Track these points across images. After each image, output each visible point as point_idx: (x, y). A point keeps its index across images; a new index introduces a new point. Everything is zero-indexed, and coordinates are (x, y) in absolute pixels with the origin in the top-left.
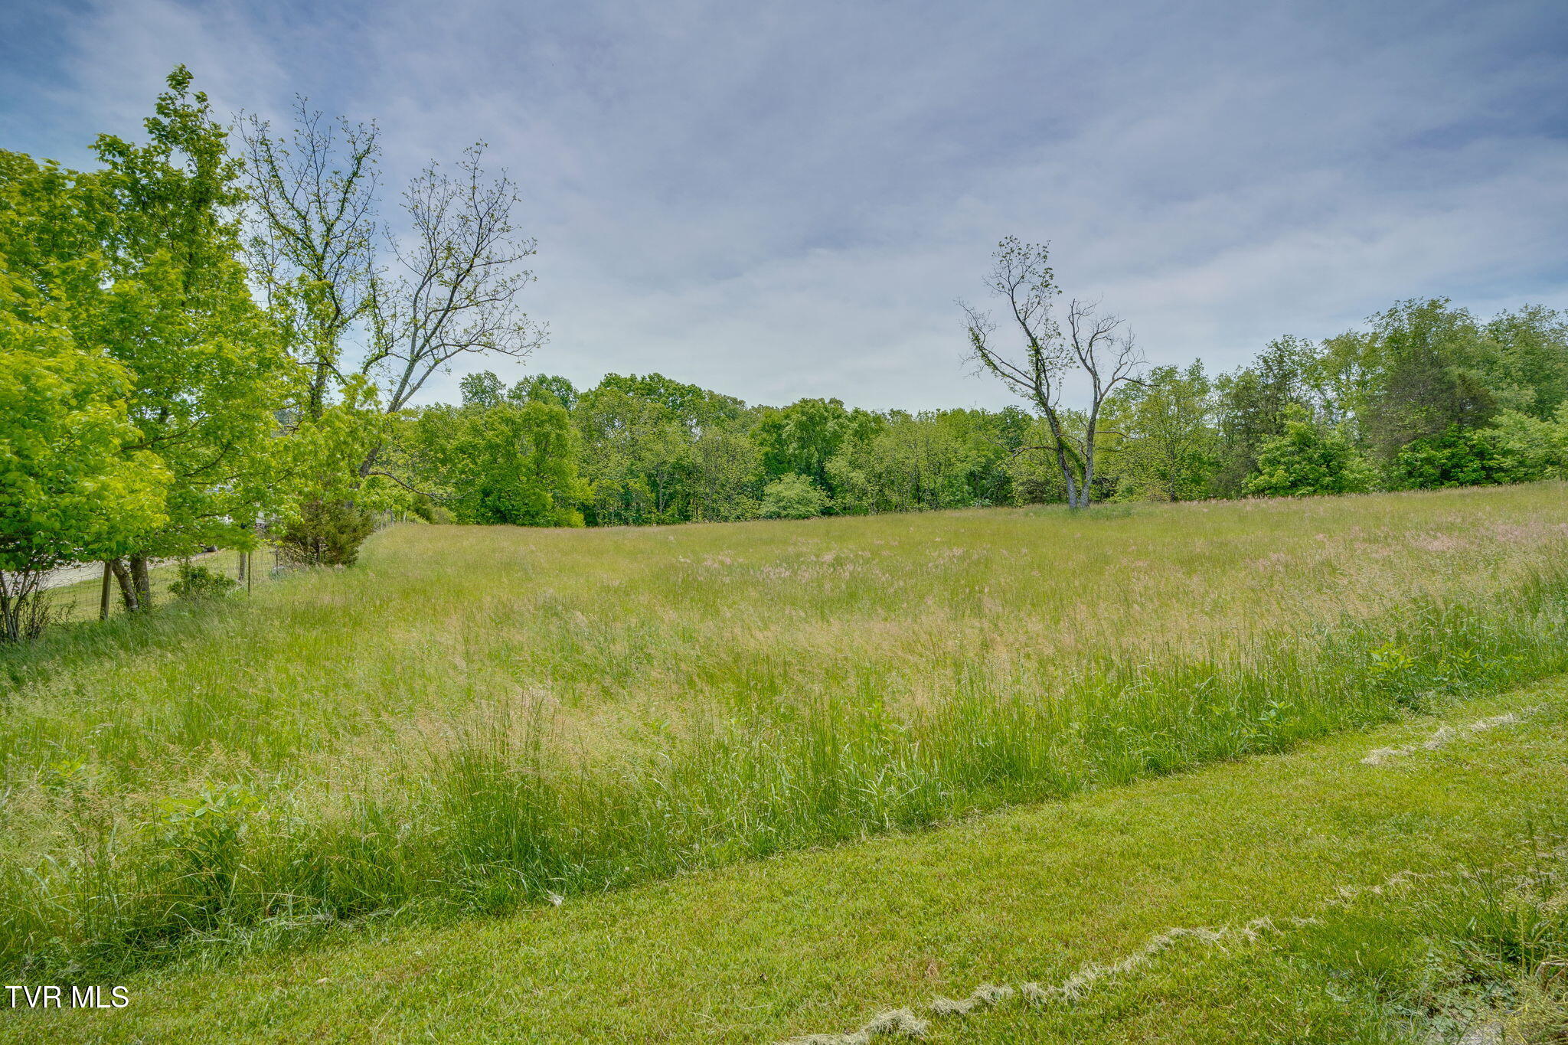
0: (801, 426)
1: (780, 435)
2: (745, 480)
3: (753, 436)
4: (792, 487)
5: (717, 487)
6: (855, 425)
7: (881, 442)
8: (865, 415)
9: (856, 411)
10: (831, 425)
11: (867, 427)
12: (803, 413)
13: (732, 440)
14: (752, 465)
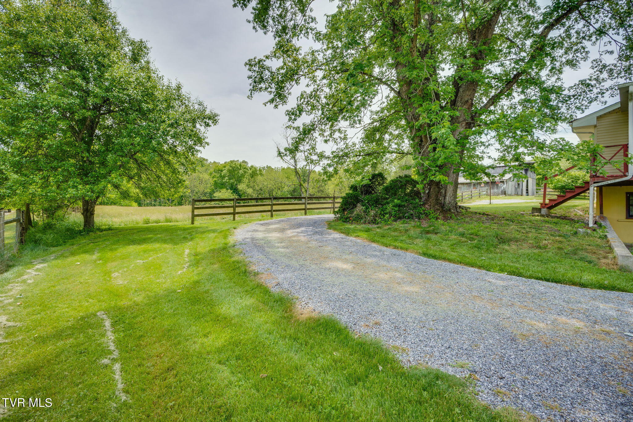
0: (229, 171)
1: (221, 174)
2: (206, 191)
3: (211, 174)
4: (225, 194)
5: (195, 193)
6: (250, 172)
7: (259, 178)
8: (255, 169)
9: (252, 167)
10: (241, 172)
11: (255, 173)
12: (231, 167)
13: (201, 176)
14: (209, 185)
